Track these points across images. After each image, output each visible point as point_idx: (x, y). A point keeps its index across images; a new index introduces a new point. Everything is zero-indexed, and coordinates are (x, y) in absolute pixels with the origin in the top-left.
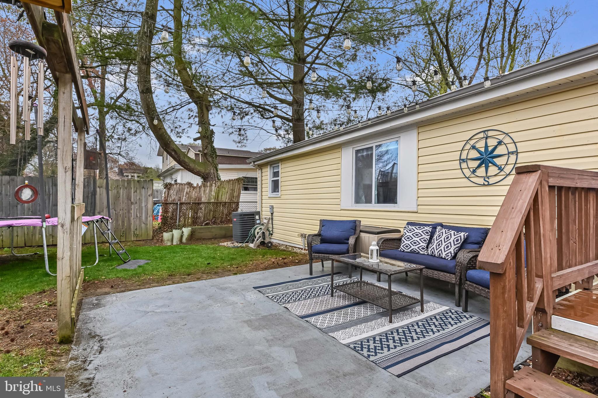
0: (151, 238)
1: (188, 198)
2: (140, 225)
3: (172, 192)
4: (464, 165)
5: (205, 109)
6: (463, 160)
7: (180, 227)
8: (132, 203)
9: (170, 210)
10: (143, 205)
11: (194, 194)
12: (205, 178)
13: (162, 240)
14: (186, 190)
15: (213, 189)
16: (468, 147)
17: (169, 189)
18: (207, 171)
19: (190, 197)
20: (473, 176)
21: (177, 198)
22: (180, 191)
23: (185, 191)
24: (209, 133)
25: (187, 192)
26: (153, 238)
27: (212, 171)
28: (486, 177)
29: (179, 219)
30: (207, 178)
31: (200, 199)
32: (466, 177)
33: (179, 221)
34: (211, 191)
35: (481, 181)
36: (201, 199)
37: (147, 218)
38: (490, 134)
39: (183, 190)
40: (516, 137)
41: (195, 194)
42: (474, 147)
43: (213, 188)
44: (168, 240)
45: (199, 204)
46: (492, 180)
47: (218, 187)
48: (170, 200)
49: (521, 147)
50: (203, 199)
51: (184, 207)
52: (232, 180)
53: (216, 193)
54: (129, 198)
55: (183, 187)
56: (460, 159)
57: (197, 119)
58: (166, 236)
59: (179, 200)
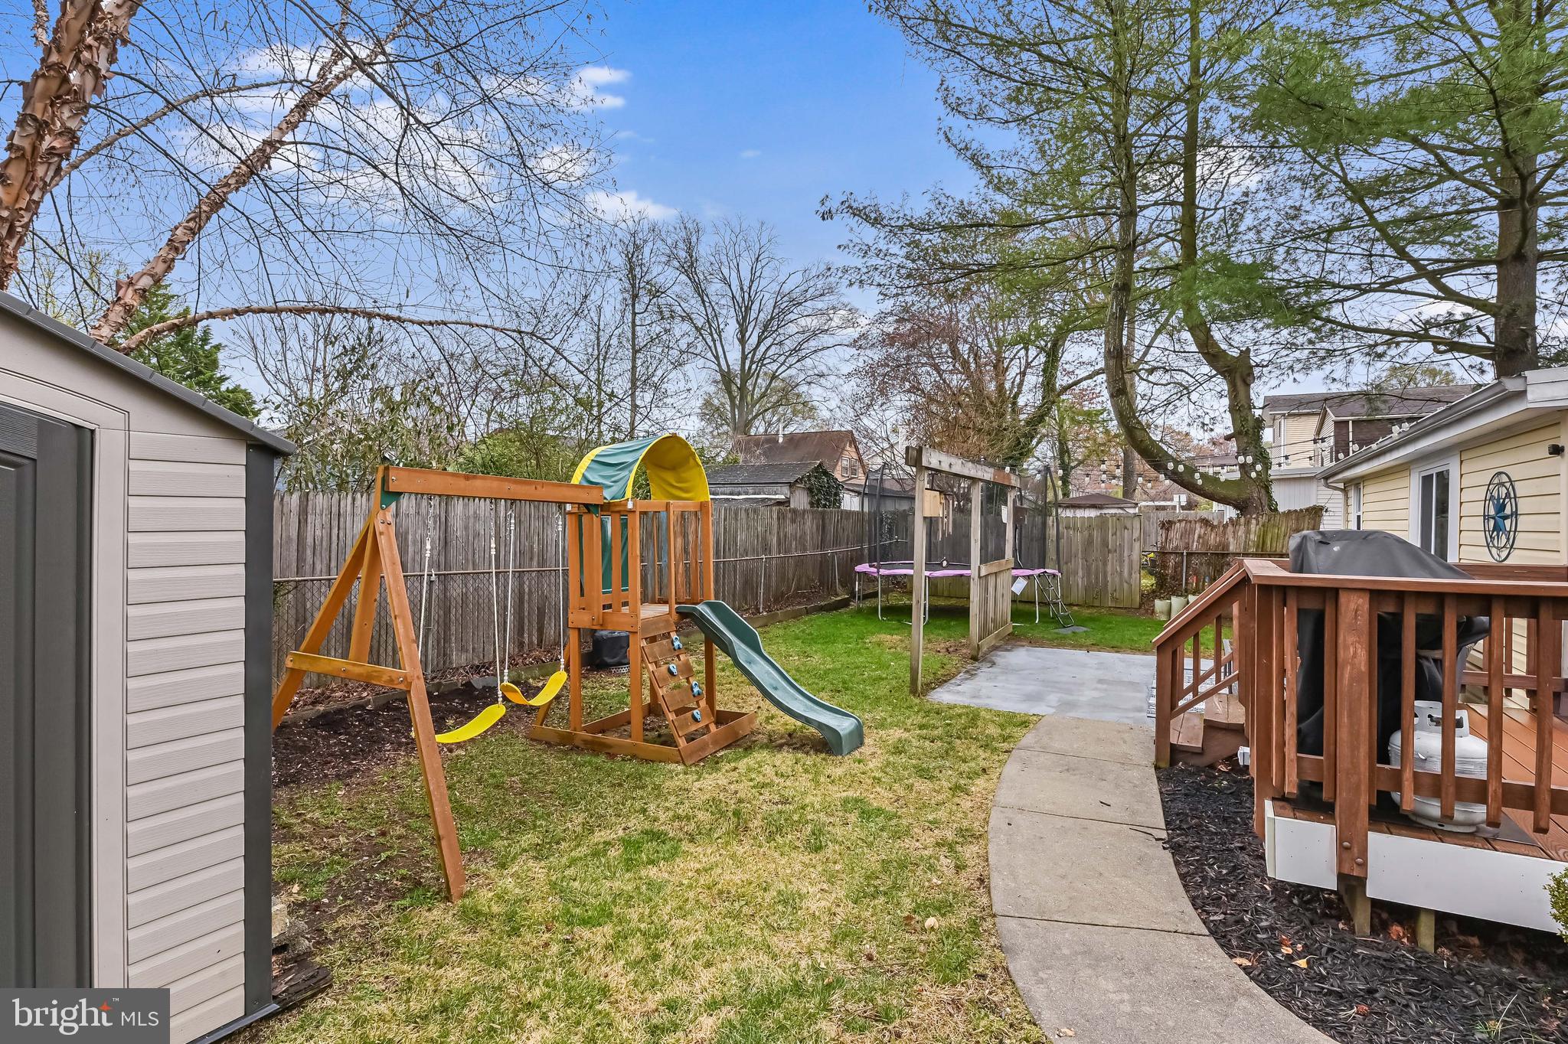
0: (1137, 606)
1: (1203, 544)
2: (1121, 584)
3: (1172, 534)
5: (1239, 383)
7: (1185, 593)
8: (1109, 551)
9: (1171, 564)
10: (1126, 554)
11: (1213, 539)
12: (1242, 507)
13: (1153, 612)
14: (1199, 530)
15: (1253, 529)
17: (1168, 530)
18: (1244, 496)
19: (1205, 543)
21: (1182, 545)
22: (1187, 533)
23: (1197, 532)
24: (1251, 423)
25: (1199, 537)
26: (1140, 607)
27: (1255, 495)
29: (1187, 579)
30: (1246, 508)
31: (1226, 546)
33: (1186, 583)
34: (1248, 532)
36: (1228, 545)
37: (1130, 574)
39: (1192, 531)
41: (1215, 538)
43: (1253, 526)
44: (1162, 612)
45: (1224, 555)
47: (1263, 526)
48: (1170, 547)
50: (1231, 548)
51: (1195, 561)
52: (1296, 511)
53: (1259, 537)
54: (1105, 543)
55: (1193, 525)
57: (1226, 401)
58: (1159, 605)
59: (1187, 548)
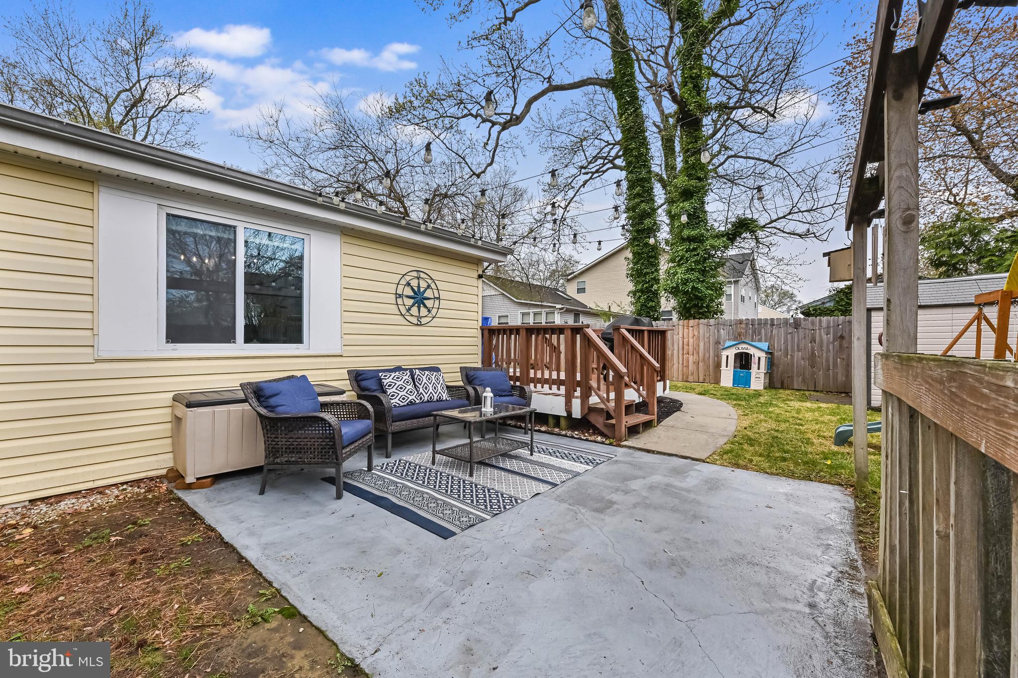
4: (400, 301)
6: (399, 295)
16: (403, 282)
20: (407, 314)
28: (419, 317)
32: (402, 315)
35: (415, 320)
38: (422, 275)
40: (441, 285)
42: (408, 284)
46: (424, 321)
49: (443, 295)
56: (396, 294)
